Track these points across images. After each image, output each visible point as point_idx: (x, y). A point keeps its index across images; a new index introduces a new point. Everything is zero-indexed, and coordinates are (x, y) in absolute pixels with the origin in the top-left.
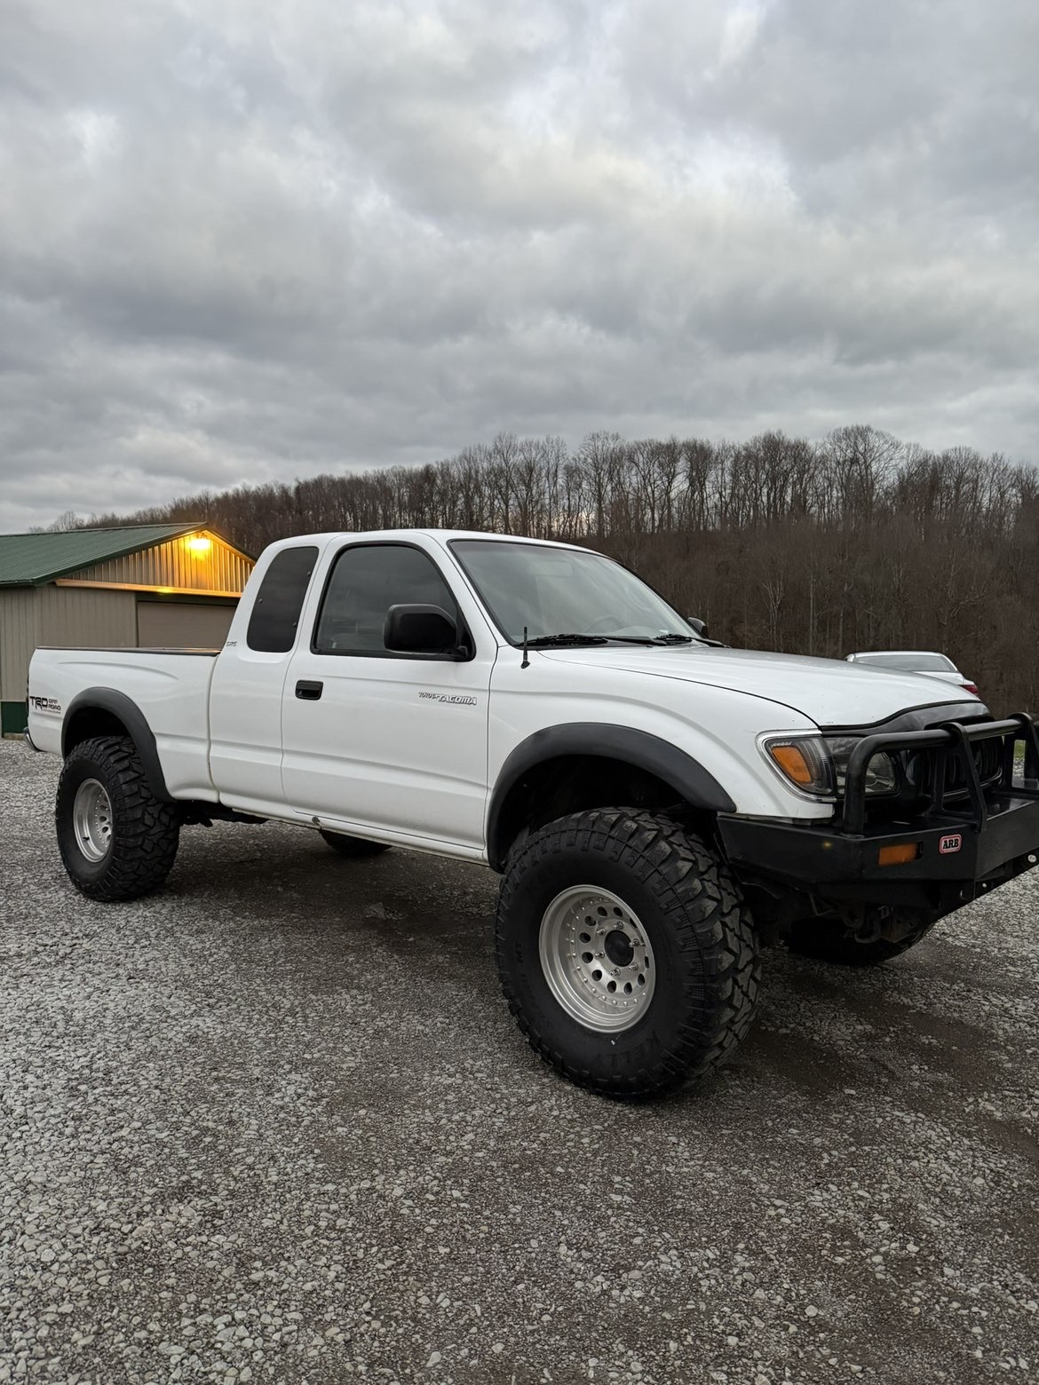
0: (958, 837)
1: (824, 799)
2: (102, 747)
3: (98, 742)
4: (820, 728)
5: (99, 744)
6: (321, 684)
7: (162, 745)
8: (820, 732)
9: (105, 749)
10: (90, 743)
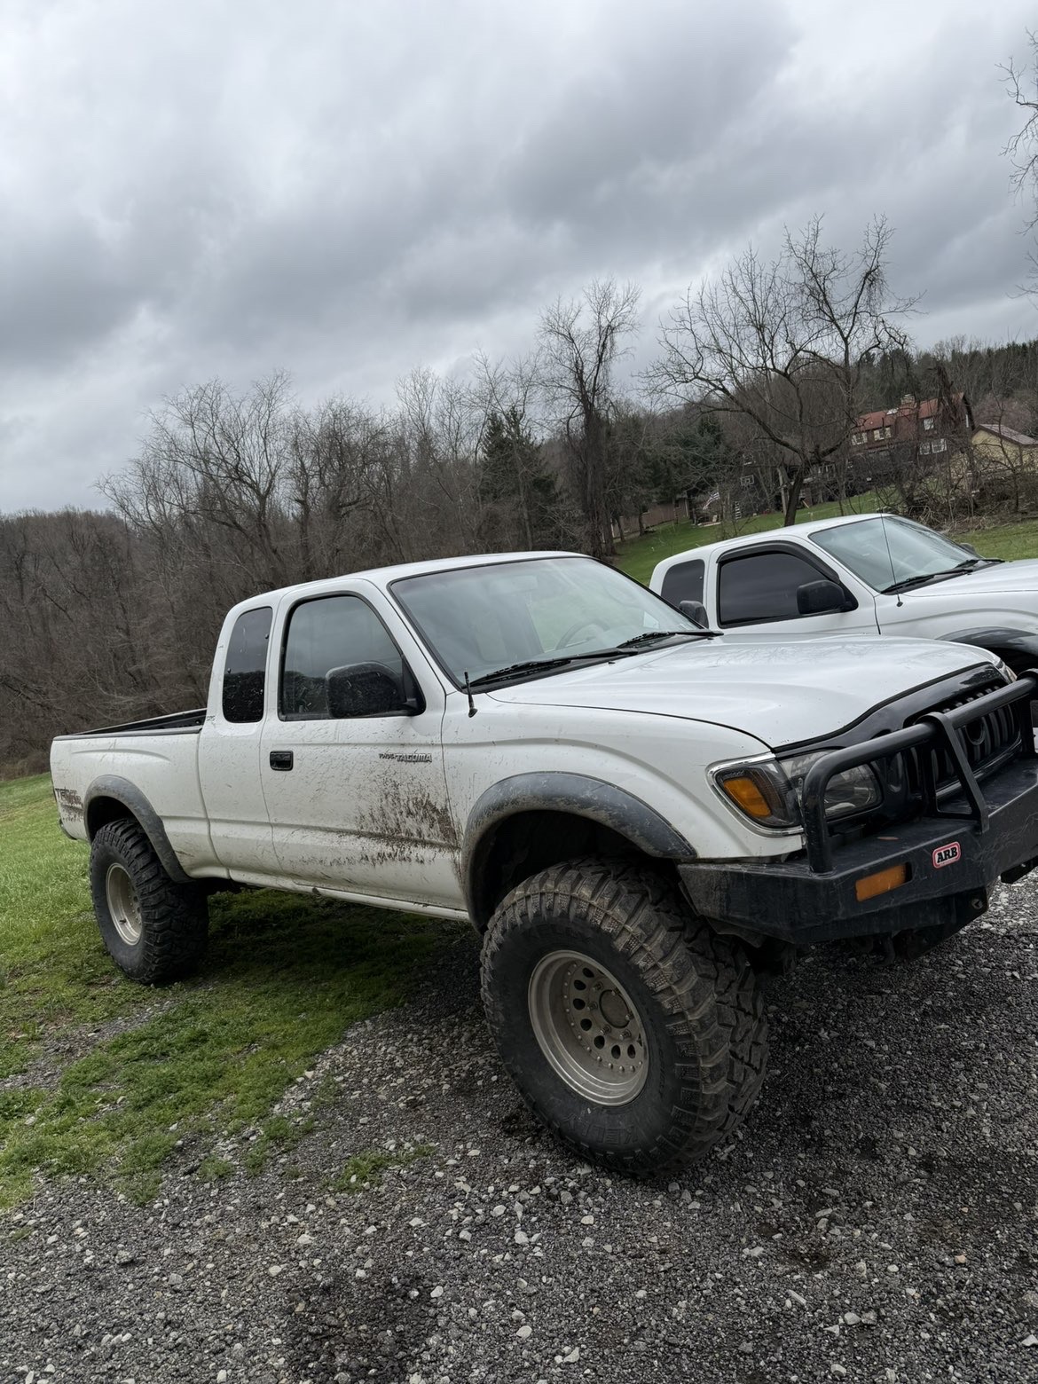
0: (956, 845)
1: (790, 831)
2: (119, 832)
3: (116, 826)
4: (773, 751)
5: (117, 829)
6: (291, 754)
7: (169, 827)
8: (773, 756)
9: (122, 833)
10: (108, 828)
